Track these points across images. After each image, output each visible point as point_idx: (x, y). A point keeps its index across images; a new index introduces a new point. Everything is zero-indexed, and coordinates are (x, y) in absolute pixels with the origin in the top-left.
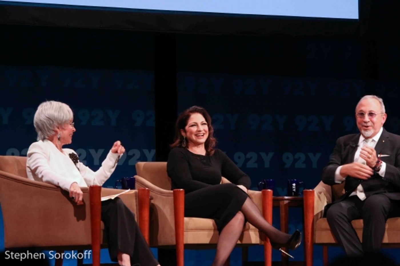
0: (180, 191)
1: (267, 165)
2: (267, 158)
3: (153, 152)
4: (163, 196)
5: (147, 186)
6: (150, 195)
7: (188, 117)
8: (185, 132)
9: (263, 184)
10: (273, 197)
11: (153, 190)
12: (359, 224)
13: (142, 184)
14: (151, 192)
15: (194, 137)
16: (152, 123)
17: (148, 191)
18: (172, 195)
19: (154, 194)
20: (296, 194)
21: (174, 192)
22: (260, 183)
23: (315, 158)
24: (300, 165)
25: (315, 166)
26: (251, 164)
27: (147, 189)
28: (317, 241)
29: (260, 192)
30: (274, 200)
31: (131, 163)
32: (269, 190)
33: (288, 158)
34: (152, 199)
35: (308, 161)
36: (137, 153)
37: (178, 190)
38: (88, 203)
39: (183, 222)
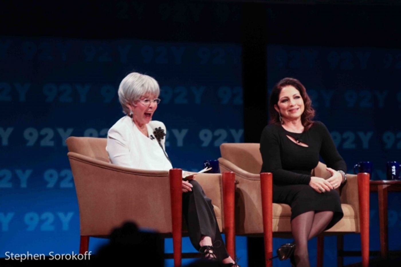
0: (267, 174)
1: (366, 145)
2: (366, 138)
3: (241, 131)
4: (249, 180)
5: (232, 170)
6: (236, 179)
9: (359, 167)
10: (370, 180)
11: (239, 173)
13: (227, 167)
14: (236, 176)
15: (287, 113)
17: (233, 174)
18: (260, 179)
19: (241, 178)
20: (397, 177)
21: (261, 175)
22: (357, 165)
26: (348, 145)
27: (232, 172)
29: (356, 175)
30: (371, 185)
31: (217, 143)
32: (366, 173)
33: (389, 138)
34: (237, 183)
36: (223, 133)
37: (266, 173)
38: (168, 187)
39: (271, 208)
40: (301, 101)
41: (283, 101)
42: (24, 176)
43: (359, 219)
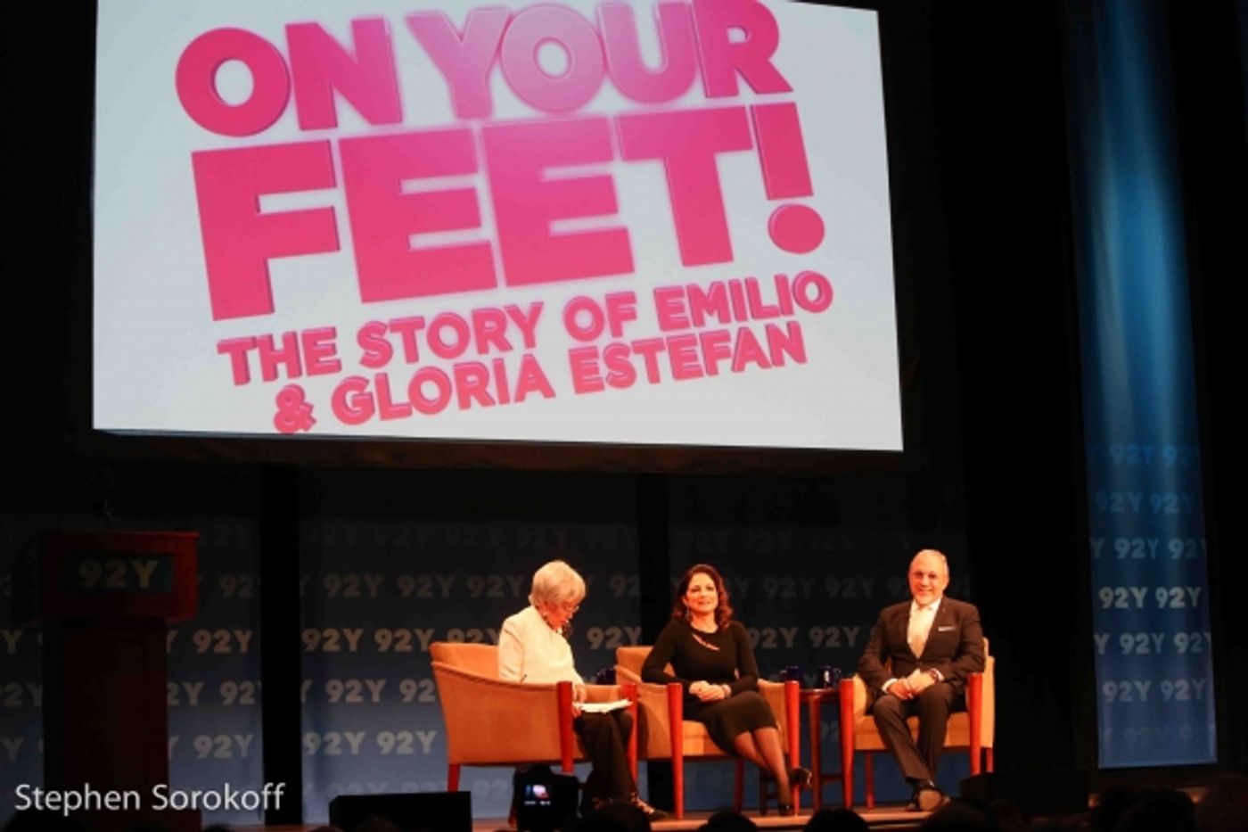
1: (789, 644)
2: (789, 635)
3: (639, 630)
4: (653, 693)
5: (630, 679)
7: (688, 579)
8: (687, 599)
9: (786, 673)
10: (800, 690)
12: (914, 722)
13: (625, 676)
15: (695, 606)
16: (635, 592)
17: (635, 687)
18: (666, 692)
19: (643, 690)
20: (829, 685)
22: (783, 671)
23: (852, 634)
24: (833, 643)
25: (852, 643)
26: (769, 644)
28: (859, 747)
29: (782, 684)
30: (801, 695)
31: (609, 645)
32: (794, 682)
33: (816, 634)
34: (639, 696)
35: (843, 638)
36: (617, 632)
38: (555, 704)
39: (681, 727)
40: (714, 594)
41: (694, 591)
42: (376, 688)
43: (786, 738)
